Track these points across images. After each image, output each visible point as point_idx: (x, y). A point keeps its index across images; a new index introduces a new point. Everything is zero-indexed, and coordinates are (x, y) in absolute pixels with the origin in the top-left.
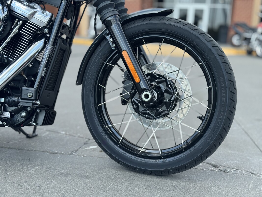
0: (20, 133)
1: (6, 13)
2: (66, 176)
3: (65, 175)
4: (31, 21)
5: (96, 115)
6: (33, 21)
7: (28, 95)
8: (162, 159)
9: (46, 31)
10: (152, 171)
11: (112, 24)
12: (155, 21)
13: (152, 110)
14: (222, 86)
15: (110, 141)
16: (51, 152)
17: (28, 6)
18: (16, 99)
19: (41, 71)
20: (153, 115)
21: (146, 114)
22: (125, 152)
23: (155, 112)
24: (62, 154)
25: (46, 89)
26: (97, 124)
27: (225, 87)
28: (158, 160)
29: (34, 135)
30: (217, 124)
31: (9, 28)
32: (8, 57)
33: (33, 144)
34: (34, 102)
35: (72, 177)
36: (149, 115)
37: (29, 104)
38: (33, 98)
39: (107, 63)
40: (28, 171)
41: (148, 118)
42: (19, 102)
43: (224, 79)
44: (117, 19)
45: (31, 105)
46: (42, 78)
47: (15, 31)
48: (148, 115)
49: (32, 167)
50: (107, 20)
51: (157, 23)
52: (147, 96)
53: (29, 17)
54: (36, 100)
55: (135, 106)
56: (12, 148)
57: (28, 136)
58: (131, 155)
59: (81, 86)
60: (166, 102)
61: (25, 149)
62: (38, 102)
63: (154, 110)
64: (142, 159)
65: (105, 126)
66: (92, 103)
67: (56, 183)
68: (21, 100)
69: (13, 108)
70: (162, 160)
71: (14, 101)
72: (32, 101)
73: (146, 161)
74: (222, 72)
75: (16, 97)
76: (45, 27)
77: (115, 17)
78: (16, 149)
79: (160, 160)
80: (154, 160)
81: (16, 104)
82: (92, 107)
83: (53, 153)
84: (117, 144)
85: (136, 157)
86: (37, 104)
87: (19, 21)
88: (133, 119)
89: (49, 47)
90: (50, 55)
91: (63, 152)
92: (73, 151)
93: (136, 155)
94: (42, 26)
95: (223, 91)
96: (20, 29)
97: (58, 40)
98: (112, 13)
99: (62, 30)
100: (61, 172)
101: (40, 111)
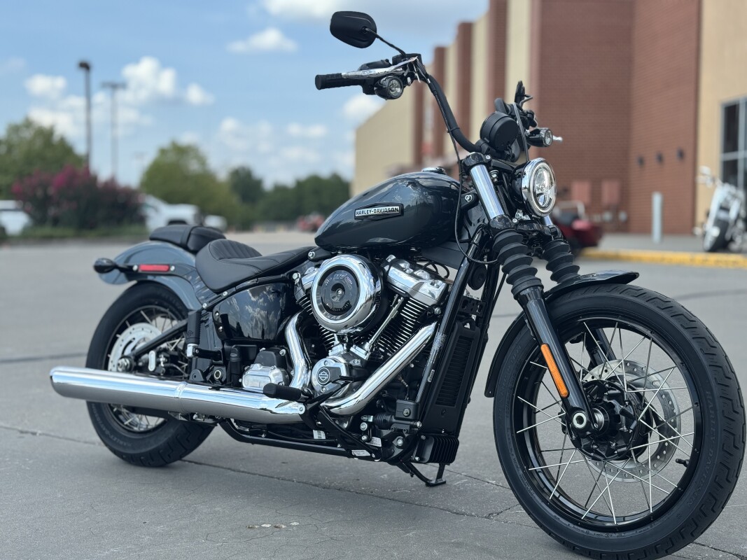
0: (412, 476)
1: (379, 289)
2: (457, 547)
3: (458, 545)
4: (414, 297)
5: (513, 449)
6: (417, 297)
7: (405, 412)
8: (617, 532)
9: (437, 310)
10: (602, 553)
11: (528, 301)
12: (602, 293)
13: (601, 444)
14: (710, 406)
15: (535, 495)
16: (455, 511)
17: (412, 275)
18: (388, 418)
19: (427, 376)
20: (604, 454)
21: (591, 450)
22: (558, 516)
23: (606, 448)
24: (472, 516)
25: (437, 403)
26: (514, 464)
27: (714, 409)
28: (610, 534)
29: (439, 482)
30: (704, 475)
31: (385, 309)
32: (386, 351)
33: (431, 497)
34: (412, 423)
35: (466, 549)
36: (597, 453)
37: (405, 427)
38: (410, 417)
39: (530, 360)
40: (406, 533)
41: (594, 458)
42: (392, 423)
43: (712, 394)
44: (538, 292)
45: (408, 428)
46: (429, 386)
47: (393, 312)
48: (595, 453)
49: (415, 529)
50: (522, 294)
51: (605, 297)
52: (580, 420)
53: (411, 291)
54: (415, 420)
55: (574, 437)
56: (396, 500)
57: (428, 484)
58: (567, 523)
59: (492, 399)
60: (622, 432)
61: (416, 503)
62: (418, 424)
63: (604, 444)
64: (585, 530)
65: (528, 468)
66: (508, 429)
67: (437, 554)
68: (394, 420)
69: (385, 432)
70: (617, 534)
71: (385, 421)
72: (409, 422)
73: (591, 534)
74: (709, 382)
75: (388, 415)
76: (434, 306)
77: (534, 291)
78: (402, 502)
79: (614, 535)
80: (604, 535)
81: (388, 425)
82: (508, 434)
83: (457, 514)
84: (546, 502)
85: (576, 527)
86: (416, 427)
87: (399, 297)
88: (574, 459)
89: (439, 337)
90: (440, 350)
91: (473, 514)
92: (492, 514)
93: (576, 523)
94: (430, 305)
95: (711, 416)
96: (400, 309)
97: (455, 324)
98: (528, 284)
99: (463, 307)
100: (453, 541)
101: (427, 438)
